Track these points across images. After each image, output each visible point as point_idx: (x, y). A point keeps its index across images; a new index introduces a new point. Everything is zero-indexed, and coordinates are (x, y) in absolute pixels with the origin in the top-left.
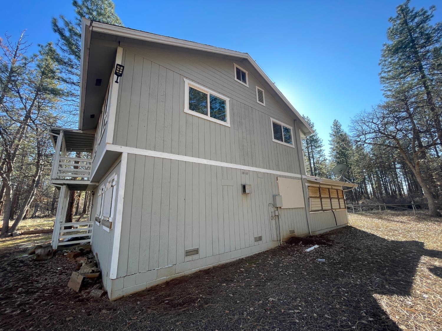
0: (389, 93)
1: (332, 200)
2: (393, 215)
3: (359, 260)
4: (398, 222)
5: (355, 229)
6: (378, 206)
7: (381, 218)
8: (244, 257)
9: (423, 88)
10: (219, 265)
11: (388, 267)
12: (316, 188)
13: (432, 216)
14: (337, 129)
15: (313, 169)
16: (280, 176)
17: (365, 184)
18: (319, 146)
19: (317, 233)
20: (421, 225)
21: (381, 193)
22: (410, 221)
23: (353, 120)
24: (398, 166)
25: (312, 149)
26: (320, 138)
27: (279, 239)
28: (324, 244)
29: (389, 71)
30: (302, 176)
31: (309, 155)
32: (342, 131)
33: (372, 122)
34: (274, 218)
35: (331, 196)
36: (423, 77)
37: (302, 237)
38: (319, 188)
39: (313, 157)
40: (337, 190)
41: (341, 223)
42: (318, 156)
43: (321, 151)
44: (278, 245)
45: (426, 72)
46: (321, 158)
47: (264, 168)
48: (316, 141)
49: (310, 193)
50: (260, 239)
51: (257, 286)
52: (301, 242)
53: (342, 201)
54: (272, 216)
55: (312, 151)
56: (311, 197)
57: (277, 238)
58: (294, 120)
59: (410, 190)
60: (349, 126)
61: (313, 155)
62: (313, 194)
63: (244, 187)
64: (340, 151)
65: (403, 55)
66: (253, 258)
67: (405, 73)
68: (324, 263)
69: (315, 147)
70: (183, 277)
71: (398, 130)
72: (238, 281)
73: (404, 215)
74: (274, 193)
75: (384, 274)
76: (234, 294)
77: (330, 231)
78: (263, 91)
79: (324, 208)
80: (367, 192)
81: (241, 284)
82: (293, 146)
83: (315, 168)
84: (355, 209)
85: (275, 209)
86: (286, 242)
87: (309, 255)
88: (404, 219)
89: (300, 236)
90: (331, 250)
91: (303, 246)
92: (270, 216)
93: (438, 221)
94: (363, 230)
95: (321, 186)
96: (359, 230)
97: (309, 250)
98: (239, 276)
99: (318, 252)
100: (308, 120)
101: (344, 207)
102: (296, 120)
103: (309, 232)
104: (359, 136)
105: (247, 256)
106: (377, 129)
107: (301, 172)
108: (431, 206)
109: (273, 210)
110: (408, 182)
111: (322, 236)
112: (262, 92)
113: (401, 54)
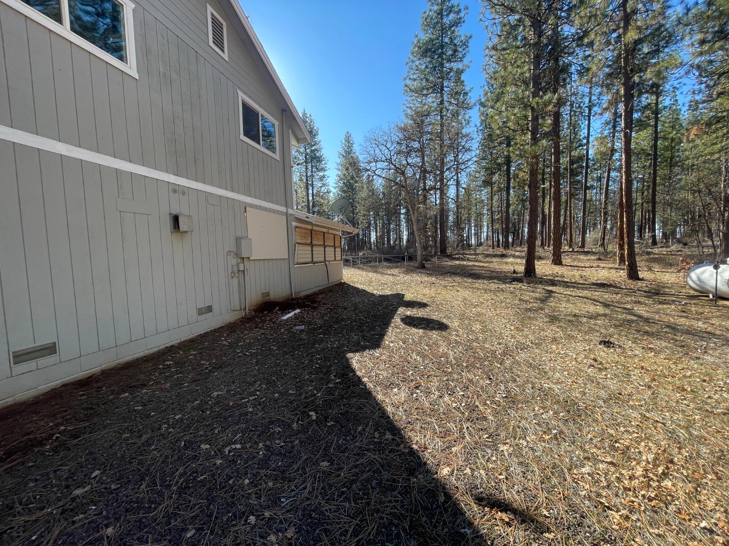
0: (409, 111)
1: (326, 249)
2: (388, 267)
3: (343, 319)
4: (390, 275)
5: (349, 285)
6: (376, 258)
7: (376, 272)
8: (175, 342)
9: (439, 117)
10: (118, 364)
11: (368, 323)
12: (306, 231)
13: (418, 268)
14: (349, 147)
15: (311, 204)
16: (251, 206)
17: (370, 232)
18: (323, 169)
19: (303, 294)
20: (407, 278)
21: (384, 244)
22: (400, 273)
23: (366, 137)
24: (403, 211)
25: (312, 172)
26: (324, 156)
27: (243, 307)
28: (308, 306)
29: (414, 80)
30: (287, 210)
31: (307, 180)
32: (354, 152)
33: (386, 146)
34: (237, 275)
35: (326, 244)
36: (442, 102)
37: (280, 300)
38: (311, 231)
39: (312, 185)
40: (334, 235)
41: (334, 279)
42: (320, 185)
43: (324, 176)
44: (241, 316)
45: (445, 98)
46: (323, 188)
47: (220, 187)
48: (319, 160)
49: (298, 237)
50: (209, 309)
51: (195, 381)
52: (278, 308)
53: (338, 250)
54: (233, 272)
55: (312, 175)
56: (299, 243)
57: (241, 306)
58: (283, 110)
59: (408, 241)
60: (360, 145)
61: (312, 182)
62: (302, 239)
63: (176, 219)
64: (348, 181)
65: (430, 62)
66: (194, 341)
67: (428, 89)
68: (302, 331)
69: (317, 169)
70: (11, 406)
71: (408, 164)
72: (158, 383)
73: (396, 267)
74: (239, 234)
75: (362, 331)
76: (145, 405)
77: (319, 291)
78: (224, 24)
79: (315, 260)
80: (370, 241)
81: (163, 386)
82: (277, 156)
83: (313, 203)
84: (353, 261)
85: (239, 261)
86: (255, 311)
87: (285, 324)
88: (395, 271)
89: (277, 300)
90: (315, 313)
91: (280, 312)
92: (230, 271)
93: (421, 273)
94: (356, 286)
95: (315, 228)
96: (352, 286)
97: (285, 318)
98: (160, 374)
99: (298, 319)
100: (311, 122)
101: (340, 258)
102: (285, 111)
103: (292, 294)
104: (369, 162)
105: (183, 339)
106: (388, 157)
107: (287, 204)
108: (419, 258)
109: (234, 262)
110: (408, 231)
111: (307, 297)
112: (222, 25)
113: (429, 59)
